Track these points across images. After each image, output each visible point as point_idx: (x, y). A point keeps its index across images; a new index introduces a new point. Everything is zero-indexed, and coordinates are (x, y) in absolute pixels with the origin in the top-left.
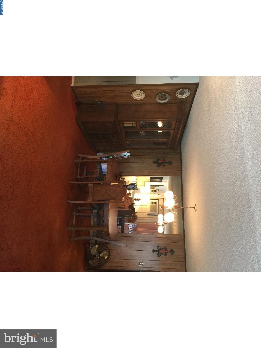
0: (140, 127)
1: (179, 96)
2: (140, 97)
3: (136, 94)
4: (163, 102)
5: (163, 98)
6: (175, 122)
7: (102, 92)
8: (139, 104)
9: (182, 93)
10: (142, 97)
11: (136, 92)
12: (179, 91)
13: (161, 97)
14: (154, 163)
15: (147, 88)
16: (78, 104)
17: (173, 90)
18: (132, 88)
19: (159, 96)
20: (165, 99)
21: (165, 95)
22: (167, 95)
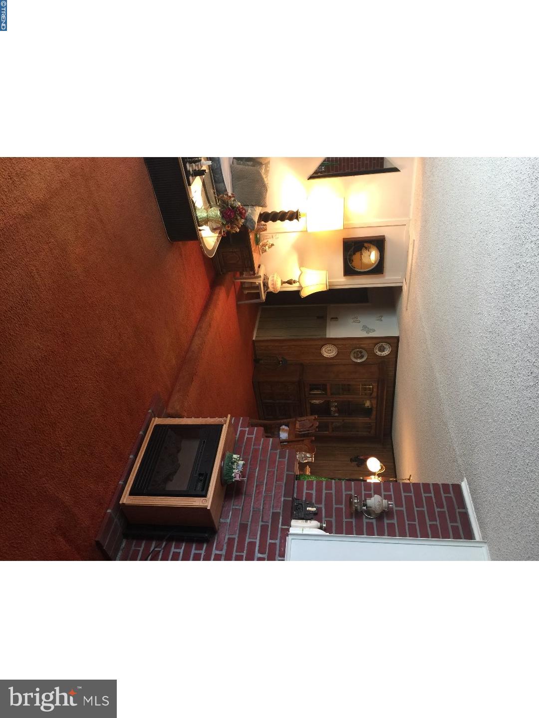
0: (332, 394)
1: (379, 353)
2: (331, 354)
3: (327, 351)
4: (359, 361)
5: (359, 356)
6: (376, 384)
7: (287, 347)
8: (329, 364)
9: (382, 349)
10: (333, 354)
11: (326, 347)
12: (377, 347)
13: (357, 354)
14: (352, 460)
15: (340, 342)
16: (256, 361)
17: (370, 345)
18: (321, 343)
19: (355, 353)
20: (362, 357)
21: (361, 352)
22: (364, 353)
